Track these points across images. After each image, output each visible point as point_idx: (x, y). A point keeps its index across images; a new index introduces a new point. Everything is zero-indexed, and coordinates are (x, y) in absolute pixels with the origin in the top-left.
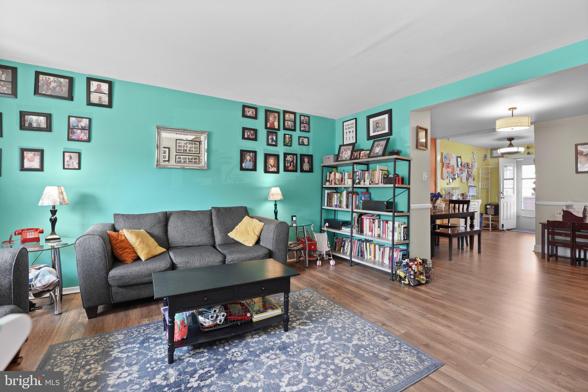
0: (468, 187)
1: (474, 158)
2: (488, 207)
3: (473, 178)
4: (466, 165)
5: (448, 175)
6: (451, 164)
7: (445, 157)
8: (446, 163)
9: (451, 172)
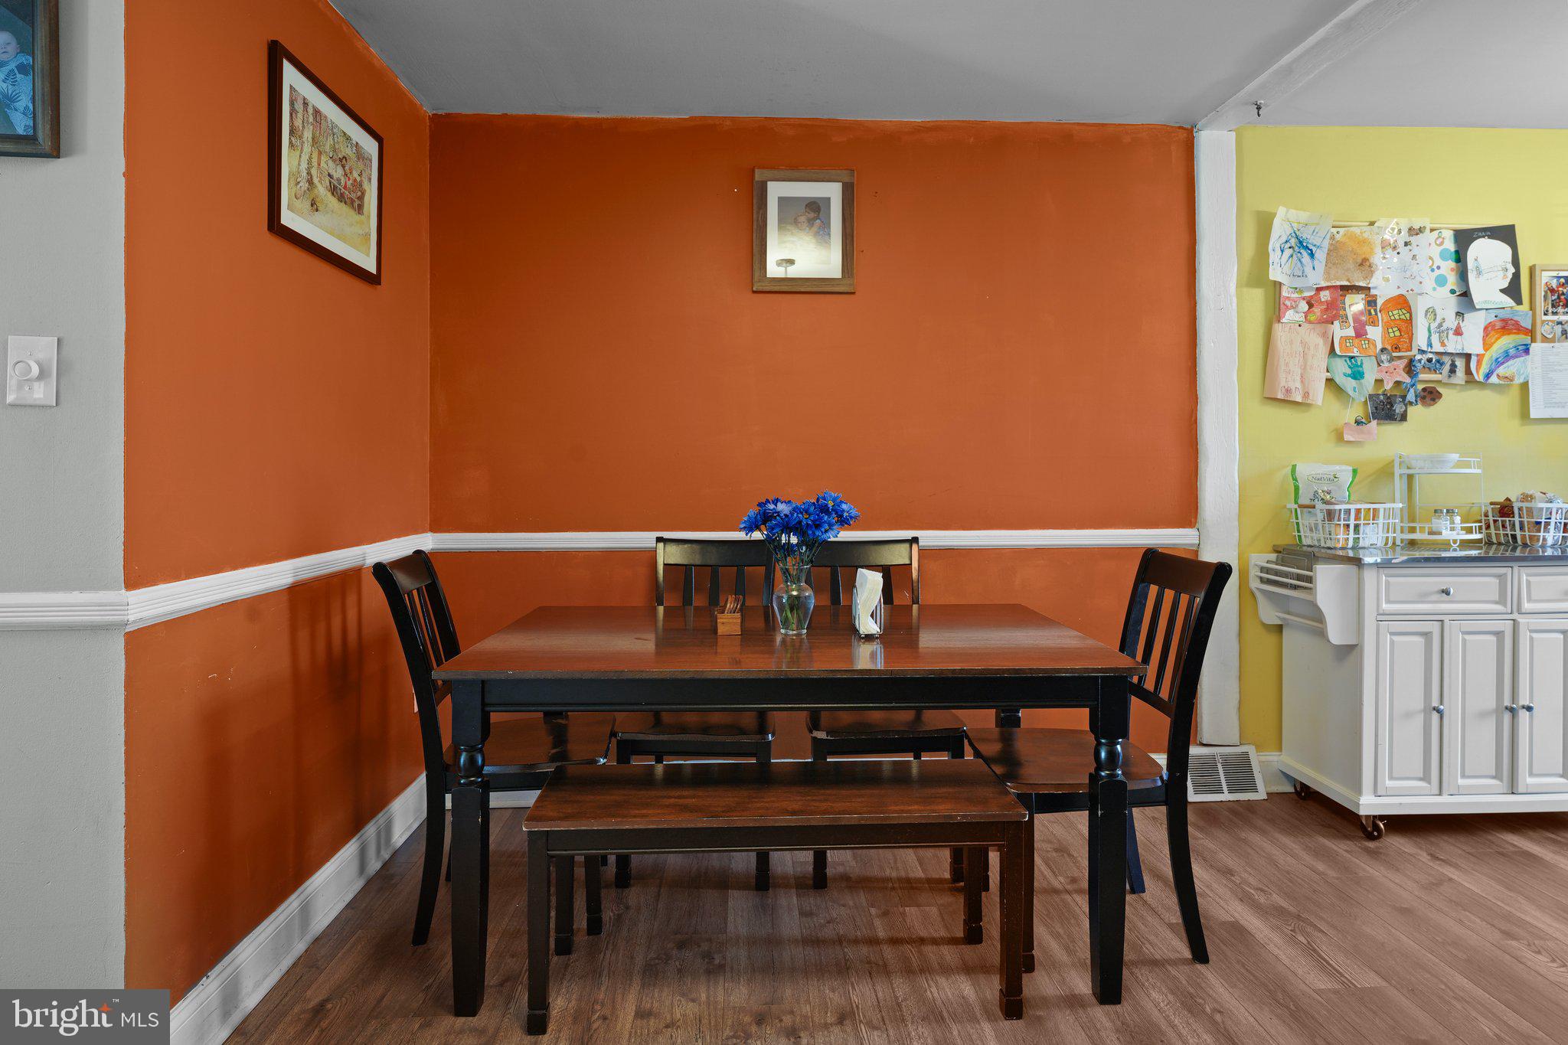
5: (1341, 368)
6: (1373, 292)
7: (1293, 241)
8: (1319, 290)
9: (1379, 346)
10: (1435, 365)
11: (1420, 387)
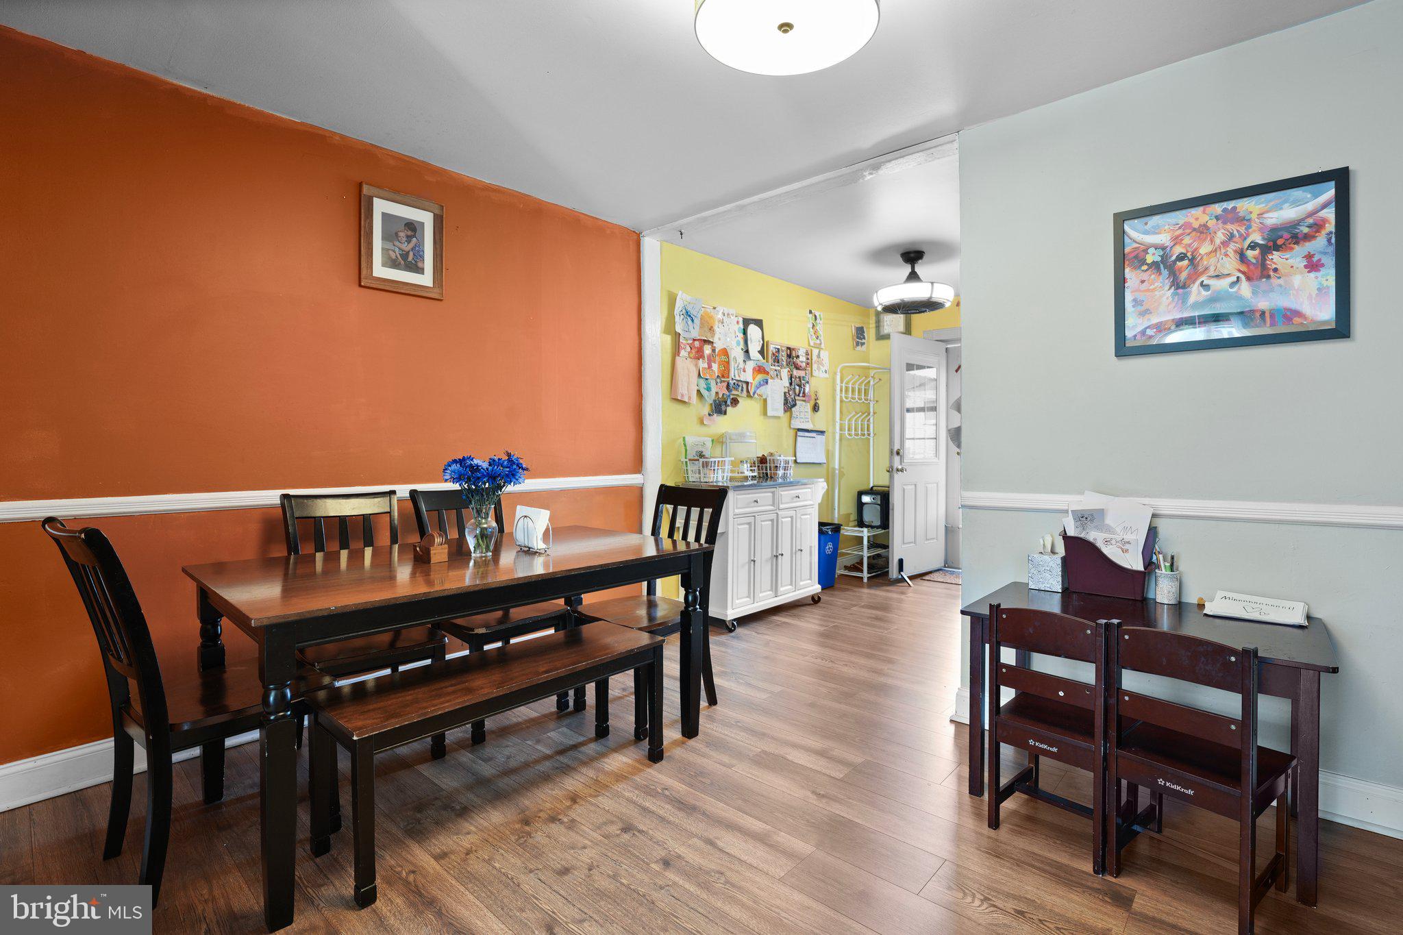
0: (792, 433)
1: (816, 332)
2: (866, 499)
3: (812, 403)
4: (784, 354)
5: (703, 384)
6: (715, 345)
7: (684, 311)
8: (694, 340)
9: (717, 375)
10: (736, 386)
11: (732, 397)
